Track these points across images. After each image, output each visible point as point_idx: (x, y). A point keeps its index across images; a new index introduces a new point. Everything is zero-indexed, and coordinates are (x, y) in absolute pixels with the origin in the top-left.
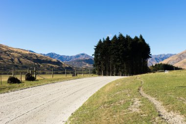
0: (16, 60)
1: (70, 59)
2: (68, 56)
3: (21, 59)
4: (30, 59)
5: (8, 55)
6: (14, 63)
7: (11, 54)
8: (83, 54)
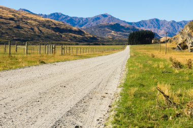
0: (36, 29)
1: (86, 23)
2: (82, 18)
3: (41, 28)
4: (49, 27)
5: (26, 23)
6: (35, 32)
7: (29, 21)
8: (105, 16)
